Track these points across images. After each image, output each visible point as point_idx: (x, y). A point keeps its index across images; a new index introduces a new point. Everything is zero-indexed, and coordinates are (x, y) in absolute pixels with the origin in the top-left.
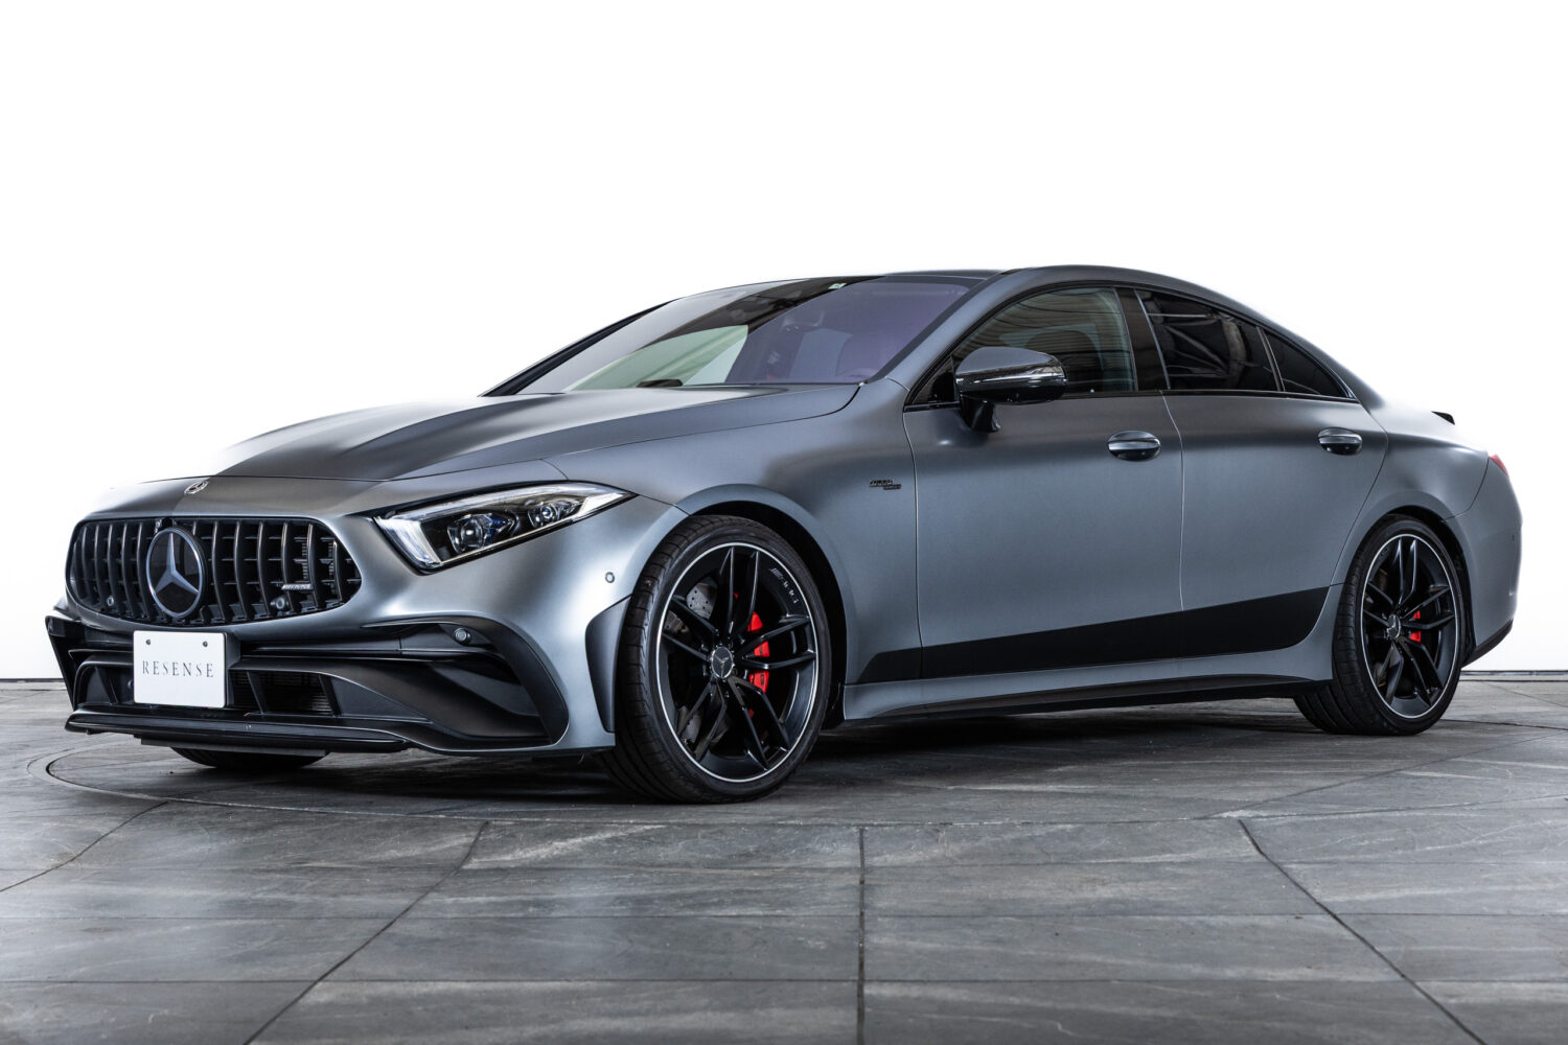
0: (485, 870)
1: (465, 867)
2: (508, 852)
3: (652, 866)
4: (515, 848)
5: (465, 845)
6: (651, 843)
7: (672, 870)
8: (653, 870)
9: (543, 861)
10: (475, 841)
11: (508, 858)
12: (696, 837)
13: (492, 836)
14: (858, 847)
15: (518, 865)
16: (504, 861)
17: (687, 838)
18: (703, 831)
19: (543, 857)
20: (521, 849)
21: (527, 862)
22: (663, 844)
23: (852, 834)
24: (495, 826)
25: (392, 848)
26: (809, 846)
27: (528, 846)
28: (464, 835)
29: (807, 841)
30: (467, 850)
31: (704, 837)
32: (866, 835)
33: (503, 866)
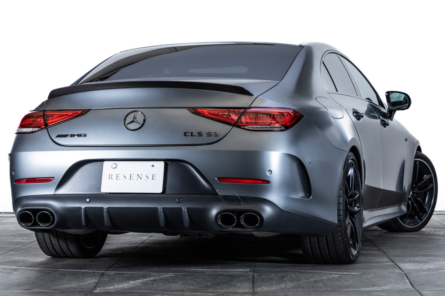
0: (102, 293)
1: (94, 292)
2: (112, 285)
3: (169, 291)
4: (114, 284)
5: (94, 283)
6: (169, 282)
7: (177, 293)
8: (169, 293)
9: (126, 289)
10: (99, 281)
11: (112, 288)
12: (187, 279)
13: (105, 279)
14: (252, 284)
15: (116, 291)
16: (110, 289)
17: (183, 280)
18: (190, 277)
19: (126, 287)
20: (117, 284)
21: (119, 289)
22: (174, 282)
23: (249, 279)
24: (107, 275)
25: (65, 284)
26: (232, 283)
27: (119, 283)
28: (94, 278)
29: (232, 281)
30: (95, 284)
31: (190, 280)
32: (255, 279)
33: (109, 291)
